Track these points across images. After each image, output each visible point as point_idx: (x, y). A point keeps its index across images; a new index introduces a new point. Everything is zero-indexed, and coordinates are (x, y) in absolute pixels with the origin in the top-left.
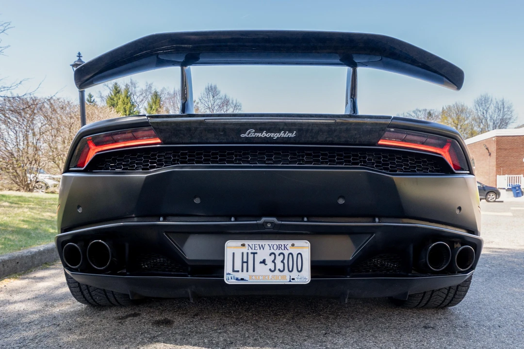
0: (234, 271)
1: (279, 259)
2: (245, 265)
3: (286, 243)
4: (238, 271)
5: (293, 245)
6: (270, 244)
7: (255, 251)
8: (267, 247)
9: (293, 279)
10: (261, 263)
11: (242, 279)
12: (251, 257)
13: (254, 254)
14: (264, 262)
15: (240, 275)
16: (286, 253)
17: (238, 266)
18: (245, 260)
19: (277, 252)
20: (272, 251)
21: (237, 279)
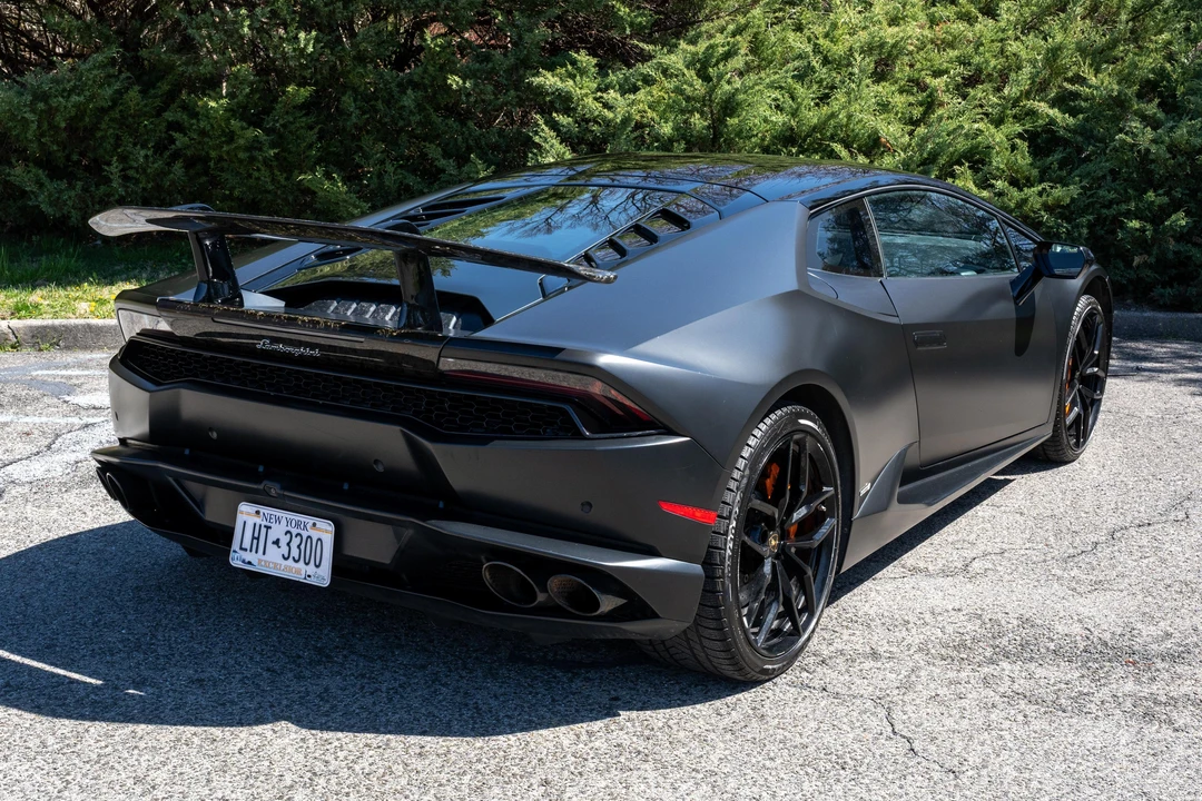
0: (241, 548)
1: (296, 541)
2: (255, 541)
3: (307, 521)
4: (246, 550)
5: (314, 525)
6: (289, 517)
7: (269, 524)
8: (284, 522)
9: (309, 576)
10: (274, 543)
11: (250, 563)
12: (263, 530)
13: (268, 528)
14: (277, 542)
15: (248, 556)
16: (305, 534)
17: (247, 544)
18: (256, 535)
19: (294, 531)
20: (289, 528)
21: (243, 561)
